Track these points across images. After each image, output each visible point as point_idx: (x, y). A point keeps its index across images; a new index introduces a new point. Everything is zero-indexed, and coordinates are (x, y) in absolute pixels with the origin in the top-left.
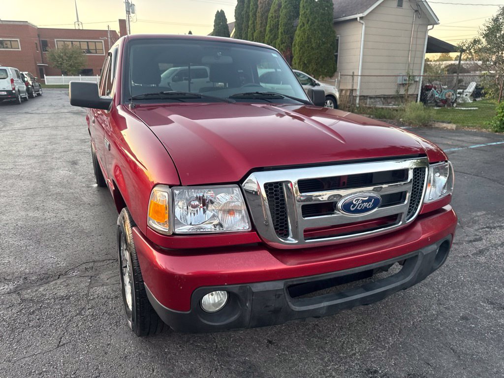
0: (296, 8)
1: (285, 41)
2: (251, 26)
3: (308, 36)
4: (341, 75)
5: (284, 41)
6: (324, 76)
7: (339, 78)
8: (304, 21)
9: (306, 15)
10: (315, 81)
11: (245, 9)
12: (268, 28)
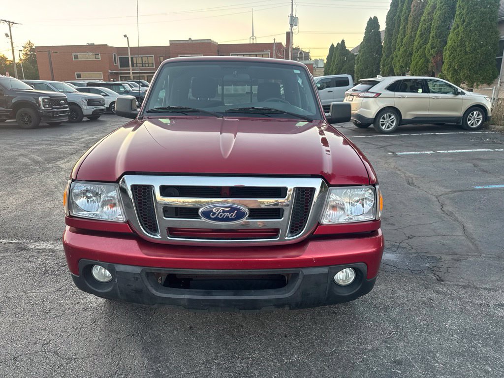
0: (453, 9)
1: (436, 45)
2: (401, 32)
3: (461, 40)
4: (500, 82)
5: (434, 46)
6: (479, 83)
7: (498, 86)
8: (458, 23)
9: (462, 15)
10: (457, 89)
11: (398, 14)
12: (418, 33)
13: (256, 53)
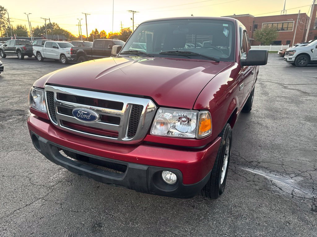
13: (283, 22)
